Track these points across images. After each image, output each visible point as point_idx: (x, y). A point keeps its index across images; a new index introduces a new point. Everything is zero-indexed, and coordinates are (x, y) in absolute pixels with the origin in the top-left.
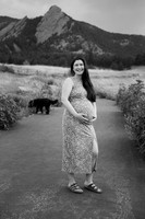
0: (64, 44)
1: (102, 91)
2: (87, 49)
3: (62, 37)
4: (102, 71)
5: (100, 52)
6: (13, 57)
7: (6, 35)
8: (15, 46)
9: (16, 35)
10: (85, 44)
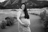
0: (28, 4)
1: (37, 14)
2: (33, 4)
3: (27, 2)
4: (37, 9)
5: (36, 5)
6: (17, 7)
7: (15, 3)
8: (17, 5)
9: (17, 3)
10: (32, 3)
